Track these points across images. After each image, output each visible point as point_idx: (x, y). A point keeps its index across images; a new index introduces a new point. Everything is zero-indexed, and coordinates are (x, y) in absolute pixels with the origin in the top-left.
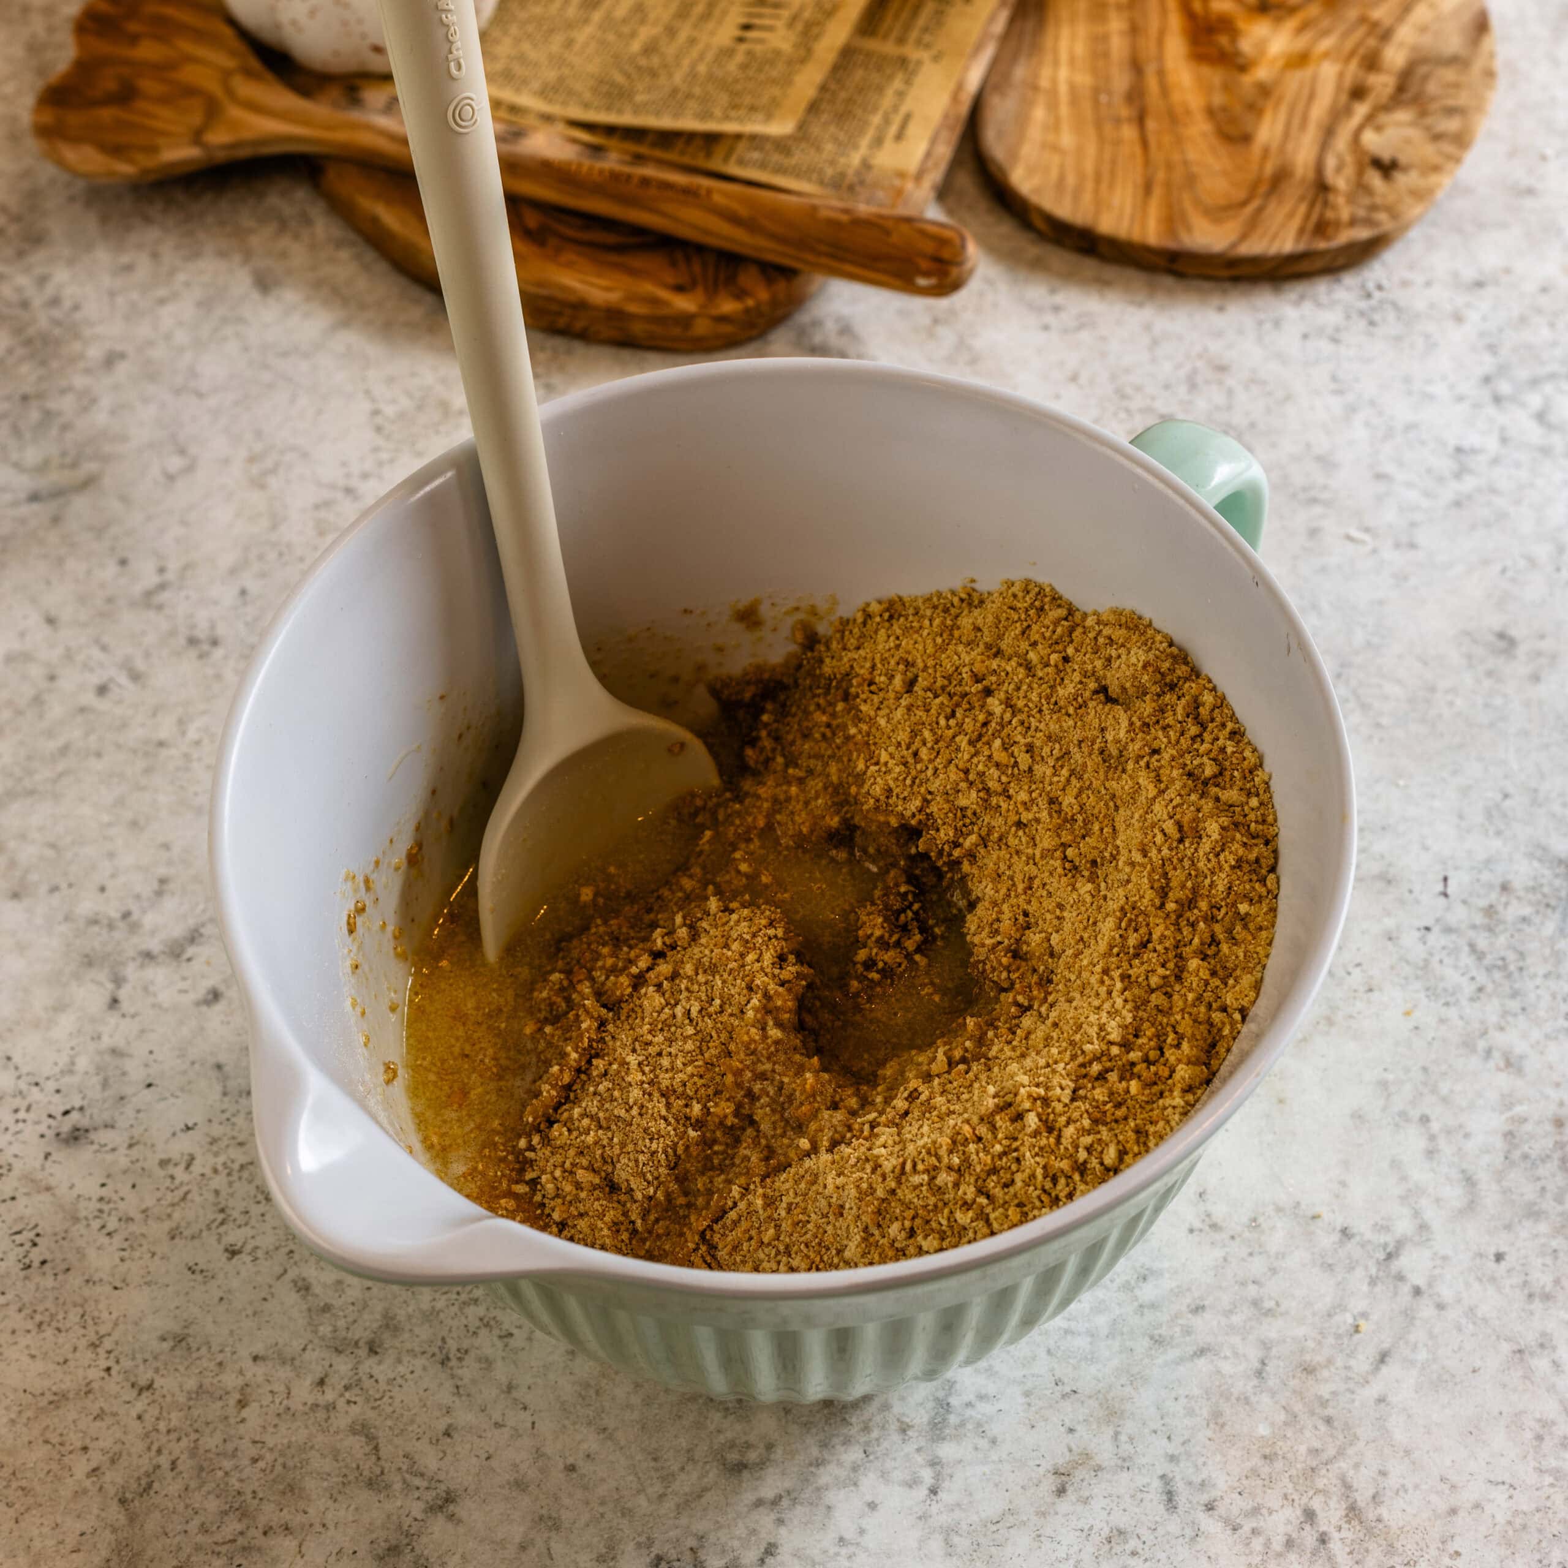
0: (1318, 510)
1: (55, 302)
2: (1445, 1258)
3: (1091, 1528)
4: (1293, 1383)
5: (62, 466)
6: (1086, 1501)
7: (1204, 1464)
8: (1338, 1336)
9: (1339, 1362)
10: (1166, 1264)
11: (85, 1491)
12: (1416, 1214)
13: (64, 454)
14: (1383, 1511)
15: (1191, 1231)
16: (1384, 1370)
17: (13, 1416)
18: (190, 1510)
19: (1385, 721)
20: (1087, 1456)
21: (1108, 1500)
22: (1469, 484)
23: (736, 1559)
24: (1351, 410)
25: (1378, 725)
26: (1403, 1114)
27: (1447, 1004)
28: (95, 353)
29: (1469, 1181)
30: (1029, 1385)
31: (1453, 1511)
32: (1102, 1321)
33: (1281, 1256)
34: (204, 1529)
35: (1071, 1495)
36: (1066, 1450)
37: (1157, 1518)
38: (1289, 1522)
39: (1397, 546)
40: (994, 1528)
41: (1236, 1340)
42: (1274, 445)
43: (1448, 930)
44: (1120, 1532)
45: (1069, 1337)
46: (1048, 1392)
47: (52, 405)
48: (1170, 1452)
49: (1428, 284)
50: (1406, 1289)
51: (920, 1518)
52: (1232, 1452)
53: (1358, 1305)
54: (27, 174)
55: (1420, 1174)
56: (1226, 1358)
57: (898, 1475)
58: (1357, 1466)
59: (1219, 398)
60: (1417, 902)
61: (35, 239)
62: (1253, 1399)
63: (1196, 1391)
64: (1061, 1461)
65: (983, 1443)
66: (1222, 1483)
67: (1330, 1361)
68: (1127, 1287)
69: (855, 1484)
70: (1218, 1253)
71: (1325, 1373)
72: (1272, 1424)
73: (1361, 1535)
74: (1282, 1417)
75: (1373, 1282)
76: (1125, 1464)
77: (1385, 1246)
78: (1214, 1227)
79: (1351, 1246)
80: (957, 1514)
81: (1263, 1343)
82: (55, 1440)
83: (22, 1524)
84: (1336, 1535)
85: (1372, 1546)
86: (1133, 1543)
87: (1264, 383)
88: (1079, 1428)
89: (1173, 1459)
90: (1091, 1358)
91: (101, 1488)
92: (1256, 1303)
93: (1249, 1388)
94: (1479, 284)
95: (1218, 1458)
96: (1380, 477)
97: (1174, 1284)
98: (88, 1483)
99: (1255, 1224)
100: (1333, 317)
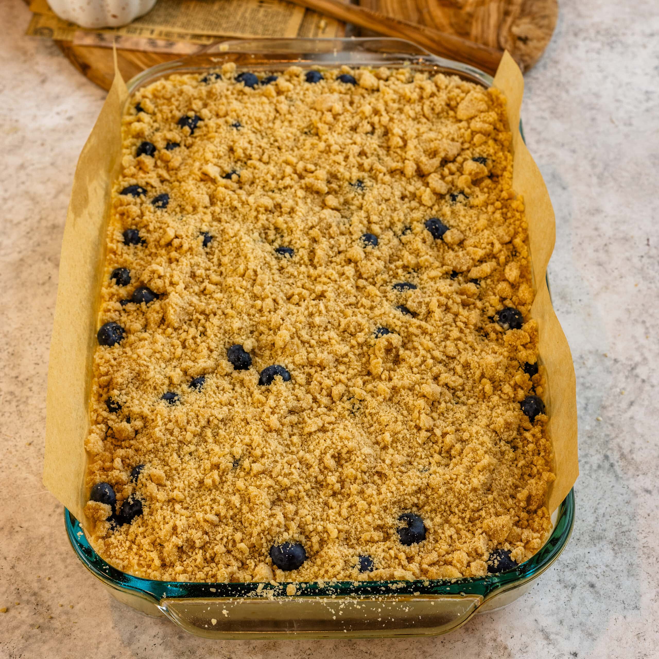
0: (594, 112)
2: (653, 370)
4: (599, 412)
8: (614, 396)
9: (615, 405)
12: (642, 354)
14: (634, 456)
16: (632, 408)
19: (623, 185)
22: (650, 104)
24: (606, 77)
25: (621, 187)
26: (636, 321)
27: (651, 283)
33: (591, 368)
38: (598, 459)
39: (625, 124)
42: (577, 89)
43: (650, 257)
49: (633, 34)
50: (639, 380)
53: (622, 385)
55: (642, 341)
58: (623, 440)
59: (555, 72)
60: (638, 247)
62: (583, 417)
67: (612, 405)
71: (610, 409)
72: (591, 426)
73: (626, 464)
74: (594, 423)
75: (627, 377)
77: (631, 365)
79: (618, 365)
81: (586, 398)
84: (616, 464)
85: (630, 468)
87: (572, 67)
92: (583, 384)
93: (582, 413)
94: (652, 35)
96: (617, 101)
99: (581, 357)
100: (597, 45)
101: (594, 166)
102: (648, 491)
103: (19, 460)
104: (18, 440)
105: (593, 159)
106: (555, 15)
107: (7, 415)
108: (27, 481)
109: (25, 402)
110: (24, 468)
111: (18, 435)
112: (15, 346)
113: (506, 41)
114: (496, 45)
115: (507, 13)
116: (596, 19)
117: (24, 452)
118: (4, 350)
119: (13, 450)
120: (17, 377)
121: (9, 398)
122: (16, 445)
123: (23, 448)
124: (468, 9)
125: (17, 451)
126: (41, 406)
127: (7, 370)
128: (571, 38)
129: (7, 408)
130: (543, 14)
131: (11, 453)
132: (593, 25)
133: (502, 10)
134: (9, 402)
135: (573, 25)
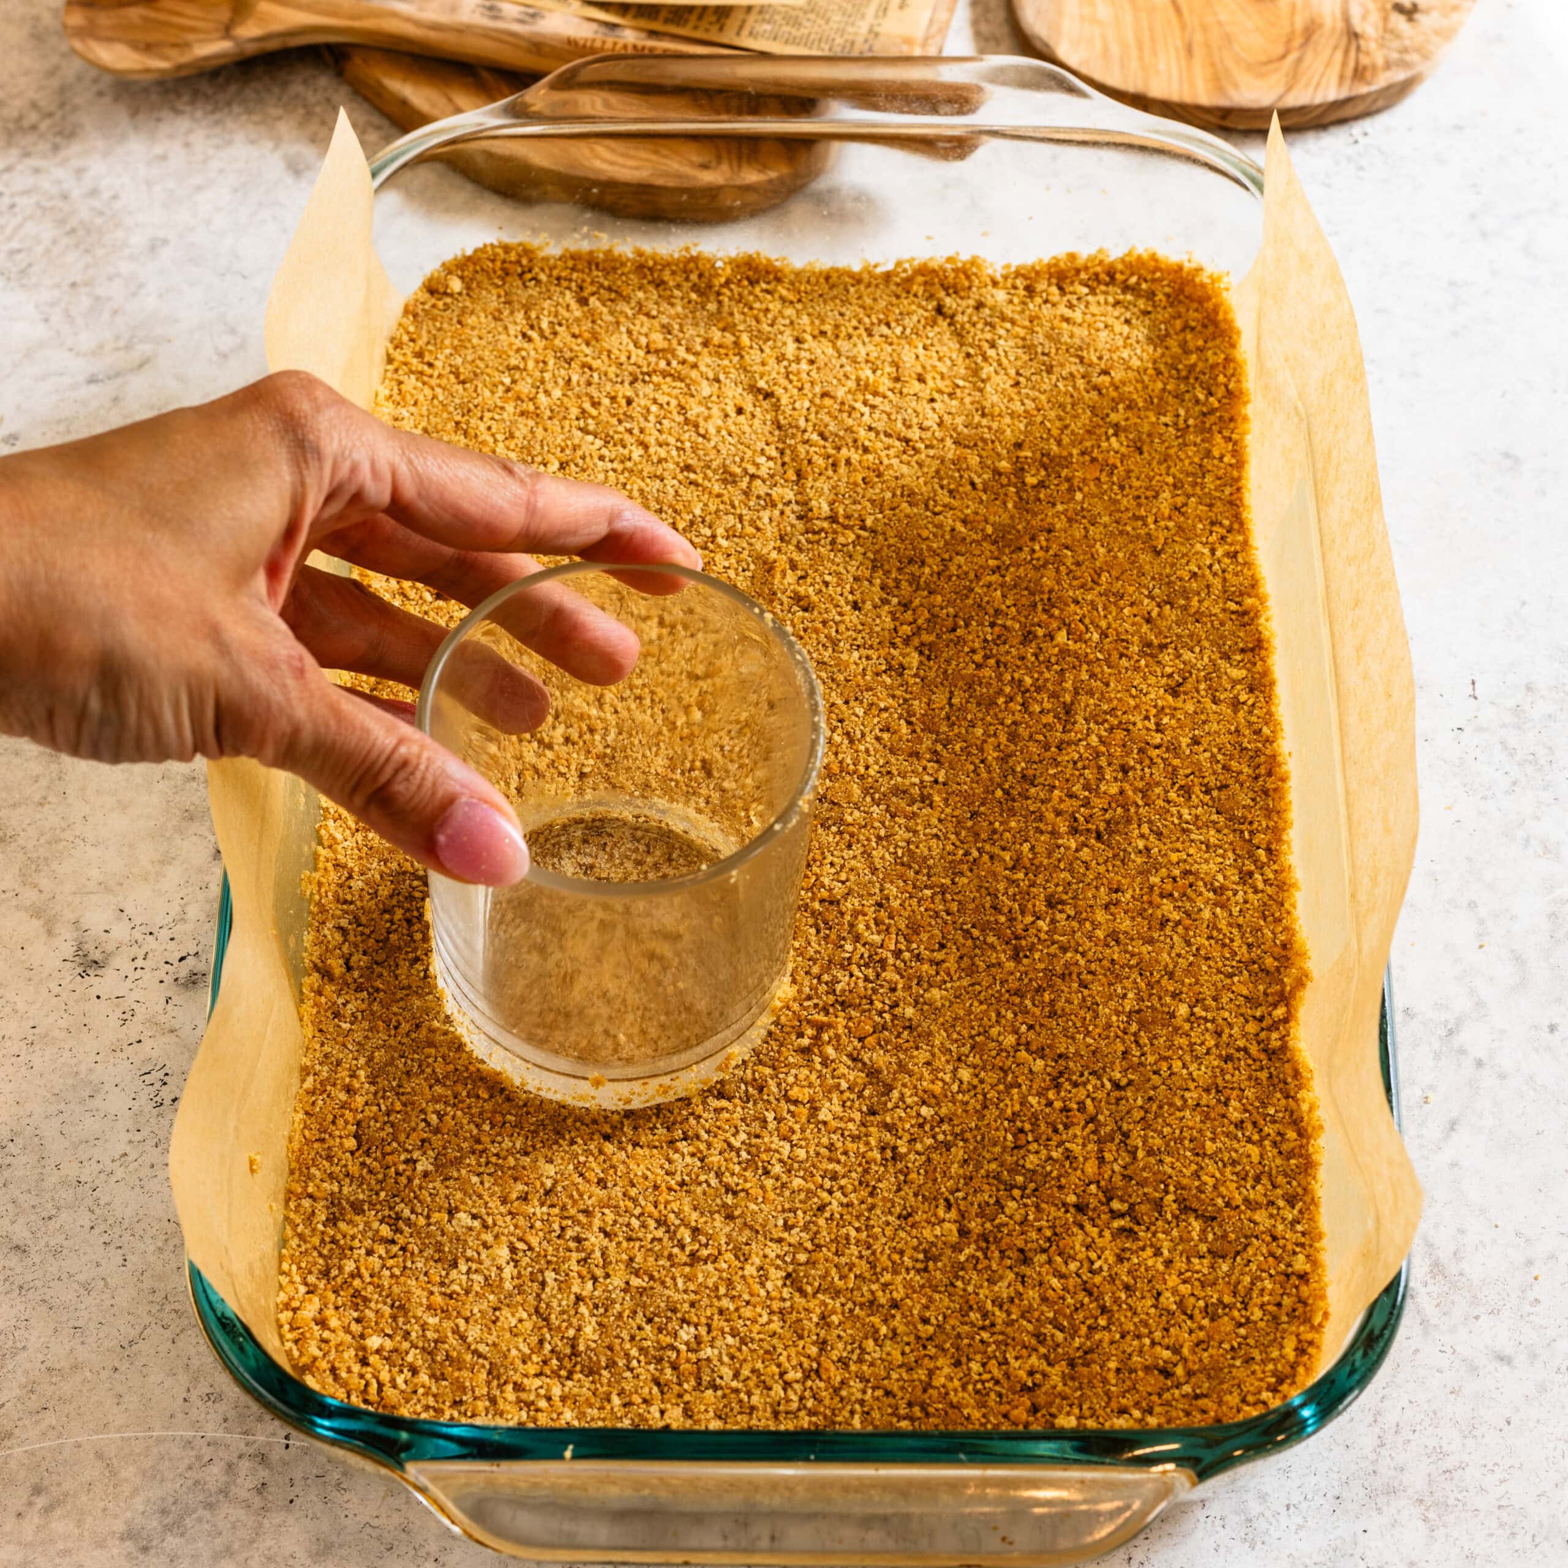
1: (94, 192)
2: (1502, 1032)
5: (118, 349)
8: (1409, 1108)
9: (1413, 1131)
12: (1472, 992)
13: (117, 337)
14: (1465, 1266)
16: (1455, 1137)
17: (160, 1244)
22: (1464, 315)
26: (1452, 901)
27: (1485, 798)
28: (138, 240)
29: (1518, 959)
31: (1530, 1263)
39: (1402, 375)
43: (1480, 729)
47: (100, 291)
50: (1468, 1062)
53: (1426, 1078)
54: (52, 72)
55: (1471, 956)
58: (1436, 1226)
60: (1449, 704)
61: (67, 133)
73: (1446, 1289)
75: (1437, 1056)
77: (1446, 1023)
79: (1414, 1025)
83: (179, 1344)
85: (1457, 1298)
94: (1458, 128)
102: (1503, 1359)
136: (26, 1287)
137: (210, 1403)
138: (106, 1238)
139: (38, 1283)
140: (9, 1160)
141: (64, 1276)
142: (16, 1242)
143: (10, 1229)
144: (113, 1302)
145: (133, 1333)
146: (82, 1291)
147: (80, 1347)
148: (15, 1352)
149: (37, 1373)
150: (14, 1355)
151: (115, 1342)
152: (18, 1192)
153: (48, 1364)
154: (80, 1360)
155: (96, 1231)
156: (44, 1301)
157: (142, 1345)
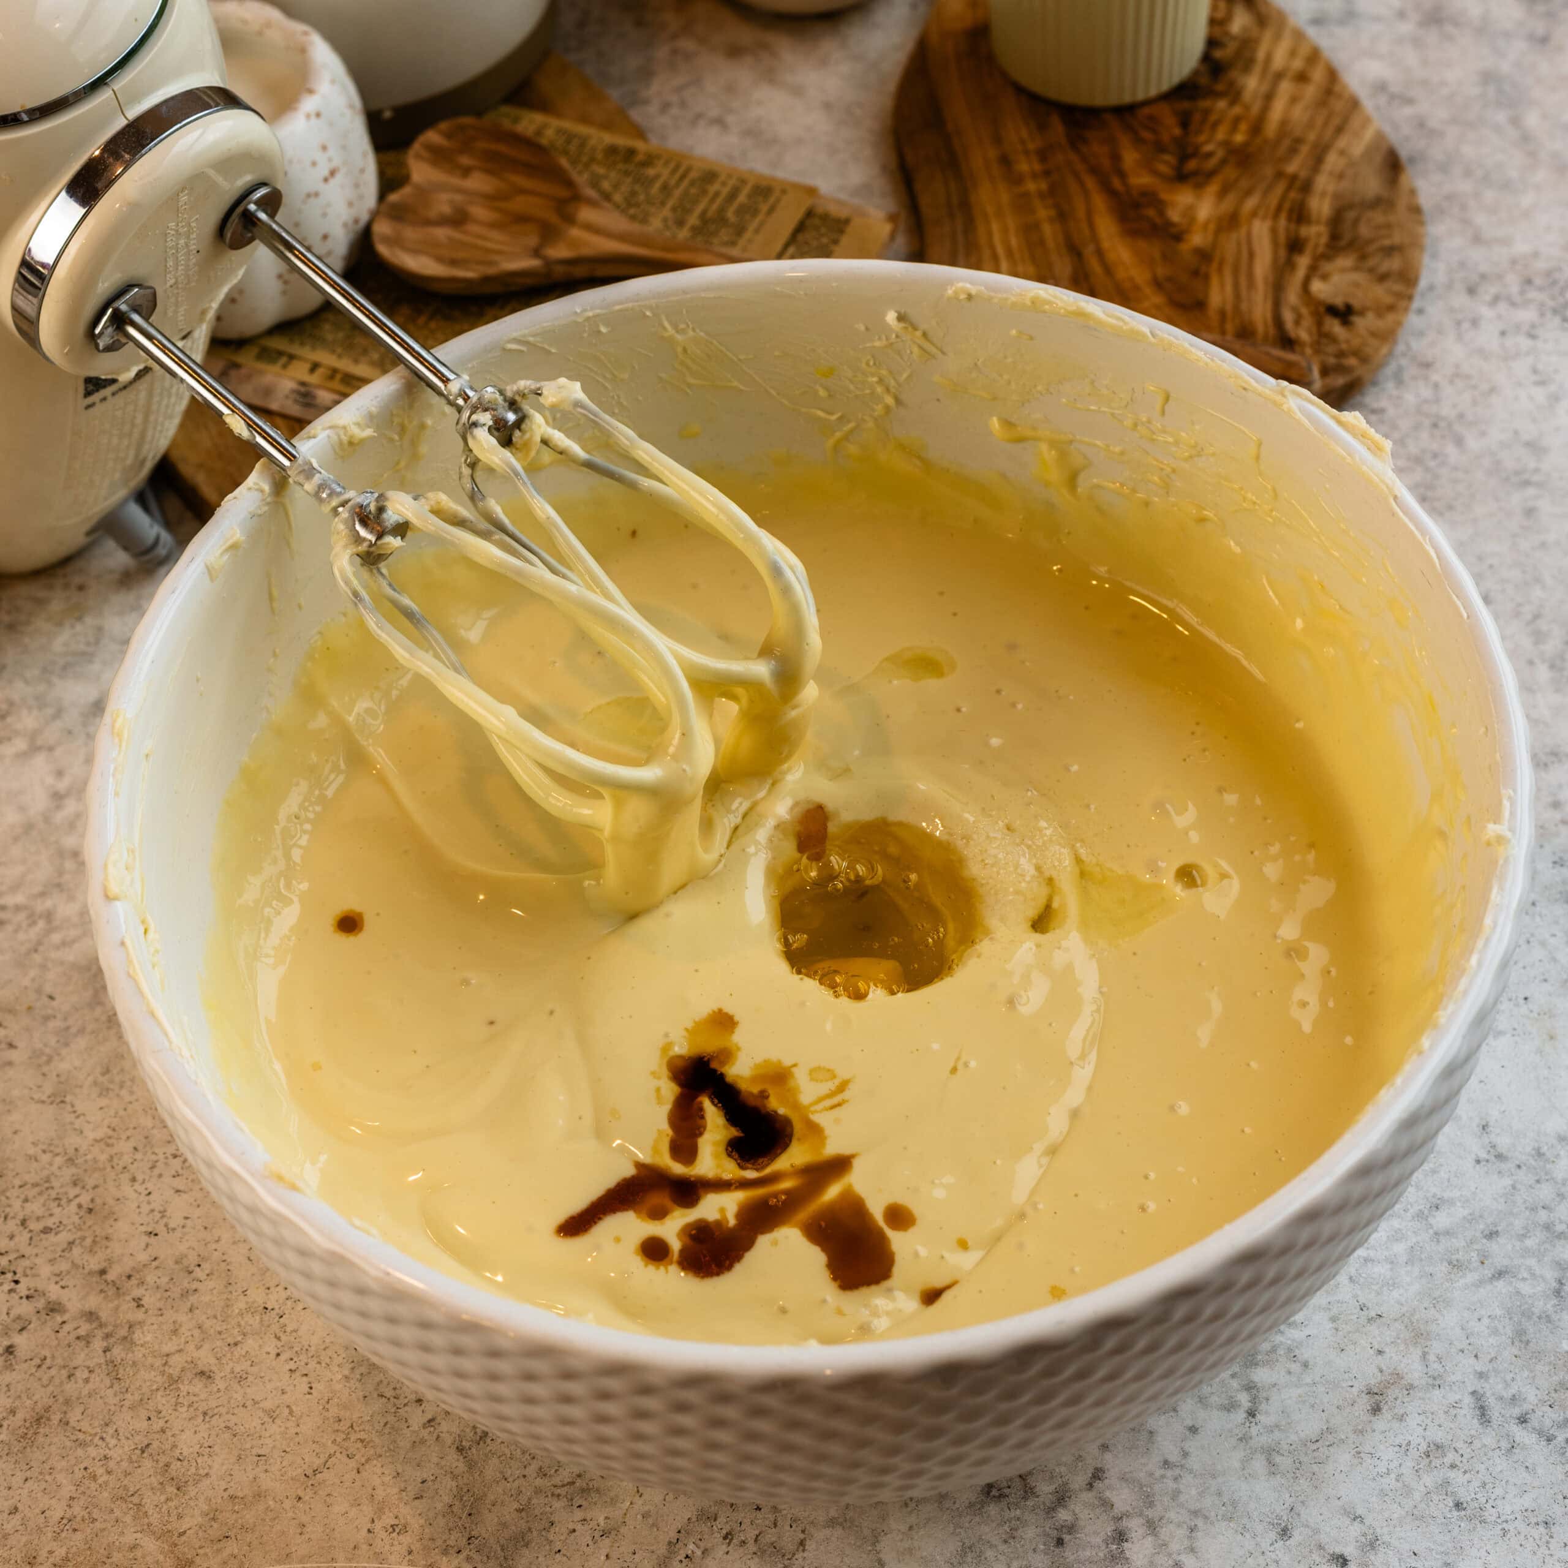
0: (1531, 491)
3: (1409, 1444)
6: (1401, 1418)
7: (1513, 1379)
10: (1456, 1193)
11: (423, 1441)
15: (1478, 1162)
17: (346, 1372)
18: (527, 1456)
20: (1399, 1376)
21: (1422, 1417)
23: (1065, 1484)
24: (1555, 399)
30: (1335, 1311)
32: (1400, 1248)
34: (542, 1473)
35: (1386, 1414)
36: (1376, 1371)
37: (1473, 1432)
40: (1315, 1447)
41: (1532, 1262)
42: (1483, 434)
44: (1438, 1447)
45: (1369, 1265)
46: (1354, 1317)
48: (1479, 1369)
51: (1241, 1440)
52: (1539, 1367)
56: (1524, 1279)
57: (1214, 1400)
59: (1426, 393)
62: (1554, 1317)
63: (1499, 1312)
64: (1373, 1381)
65: (1295, 1367)
66: (1532, 1396)
68: (1420, 1216)
69: (1175, 1410)
70: (1507, 1182)
76: (1436, 1382)
78: (1500, 1157)
80: (1277, 1435)
81: (1558, 1264)
82: (389, 1393)
83: (364, 1474)
86: (1451, 1457)
87: (1468, 377)
88: (1387, 1350)
89: (1481, 1375)
90: (1393, 1284)
91: (438, 1437)
92: (1548, 1227)
93: (1549, 1306)
95: (1526, 1373)
97: (1466, 1212)
98: (425, 1433)
99: (1539, 1154)
100: (1527, 315)
101: (1539, 637)
103: (115, 1499)
104: (113, 1442)
105: (1537, 617)
106: (1416, 243)
107: (81, 1374)
108: (139, 1553)
109: (125, 1338)
110: (128, 1519)
111: (110, 1430)
112: (95, 1187)
113: (1297, 322)
114: (1272, 331)
115: (1295, 246)
116: (1521, 247)
117: (127, 1474)
118: (70, 1201)
119: (100, 1471)
120: (103, 1272)
121: (85, 1328)
122: (106, 1457)
123: (125, 1464)
124: (1197, 239)
125: (109, 1473)
126: (166, 1349)
127: (76, 1251)
128: (1460, 299)
129: (80, 1358)
130: (1387, 242)
131: (94, 1478)
132: (1514, 262)
133: (1282, 238)
134: (86, 1340)
135: (1462, 265)
136: (210, 1413)
137: (395, 1535)
138: (292, 1365)
139: (223, 1410)
140: (195, 1285)
141: (249, 1403)
142: (201, 1367)
143: (196, 1354)
144: (298, 1430)
145: (318, 1462)
146: (266, 1419)
147: (263, 1475)
148: (198, 1479)
149: (219, 1500)
150: (196, 1483)
151: (299, 1471)
152: (204, 1317)
153: (231, 1492)
154: (264, 1488)
155: (283, 1357)
156: (227, 1427)
157: (325, 1475)
